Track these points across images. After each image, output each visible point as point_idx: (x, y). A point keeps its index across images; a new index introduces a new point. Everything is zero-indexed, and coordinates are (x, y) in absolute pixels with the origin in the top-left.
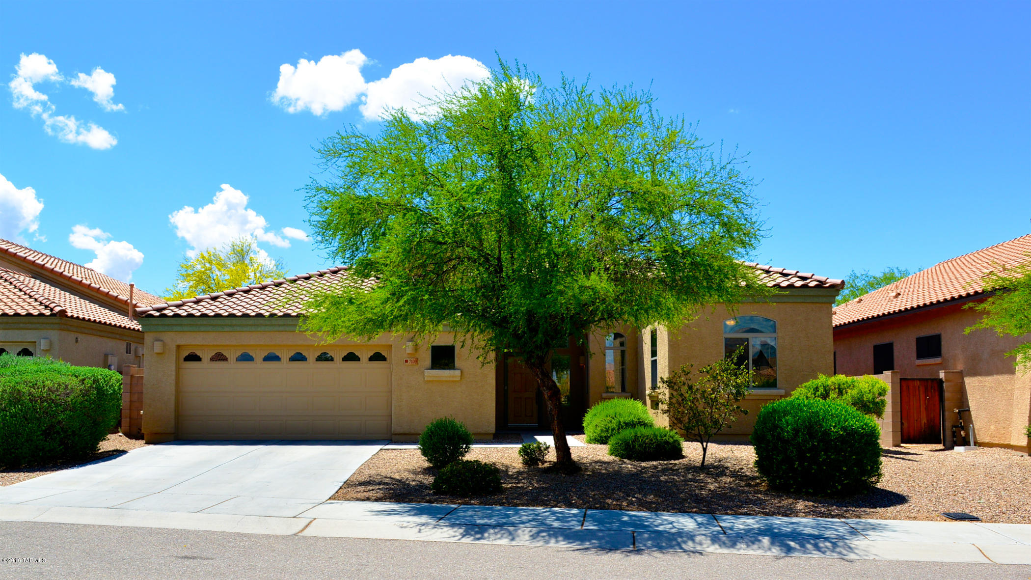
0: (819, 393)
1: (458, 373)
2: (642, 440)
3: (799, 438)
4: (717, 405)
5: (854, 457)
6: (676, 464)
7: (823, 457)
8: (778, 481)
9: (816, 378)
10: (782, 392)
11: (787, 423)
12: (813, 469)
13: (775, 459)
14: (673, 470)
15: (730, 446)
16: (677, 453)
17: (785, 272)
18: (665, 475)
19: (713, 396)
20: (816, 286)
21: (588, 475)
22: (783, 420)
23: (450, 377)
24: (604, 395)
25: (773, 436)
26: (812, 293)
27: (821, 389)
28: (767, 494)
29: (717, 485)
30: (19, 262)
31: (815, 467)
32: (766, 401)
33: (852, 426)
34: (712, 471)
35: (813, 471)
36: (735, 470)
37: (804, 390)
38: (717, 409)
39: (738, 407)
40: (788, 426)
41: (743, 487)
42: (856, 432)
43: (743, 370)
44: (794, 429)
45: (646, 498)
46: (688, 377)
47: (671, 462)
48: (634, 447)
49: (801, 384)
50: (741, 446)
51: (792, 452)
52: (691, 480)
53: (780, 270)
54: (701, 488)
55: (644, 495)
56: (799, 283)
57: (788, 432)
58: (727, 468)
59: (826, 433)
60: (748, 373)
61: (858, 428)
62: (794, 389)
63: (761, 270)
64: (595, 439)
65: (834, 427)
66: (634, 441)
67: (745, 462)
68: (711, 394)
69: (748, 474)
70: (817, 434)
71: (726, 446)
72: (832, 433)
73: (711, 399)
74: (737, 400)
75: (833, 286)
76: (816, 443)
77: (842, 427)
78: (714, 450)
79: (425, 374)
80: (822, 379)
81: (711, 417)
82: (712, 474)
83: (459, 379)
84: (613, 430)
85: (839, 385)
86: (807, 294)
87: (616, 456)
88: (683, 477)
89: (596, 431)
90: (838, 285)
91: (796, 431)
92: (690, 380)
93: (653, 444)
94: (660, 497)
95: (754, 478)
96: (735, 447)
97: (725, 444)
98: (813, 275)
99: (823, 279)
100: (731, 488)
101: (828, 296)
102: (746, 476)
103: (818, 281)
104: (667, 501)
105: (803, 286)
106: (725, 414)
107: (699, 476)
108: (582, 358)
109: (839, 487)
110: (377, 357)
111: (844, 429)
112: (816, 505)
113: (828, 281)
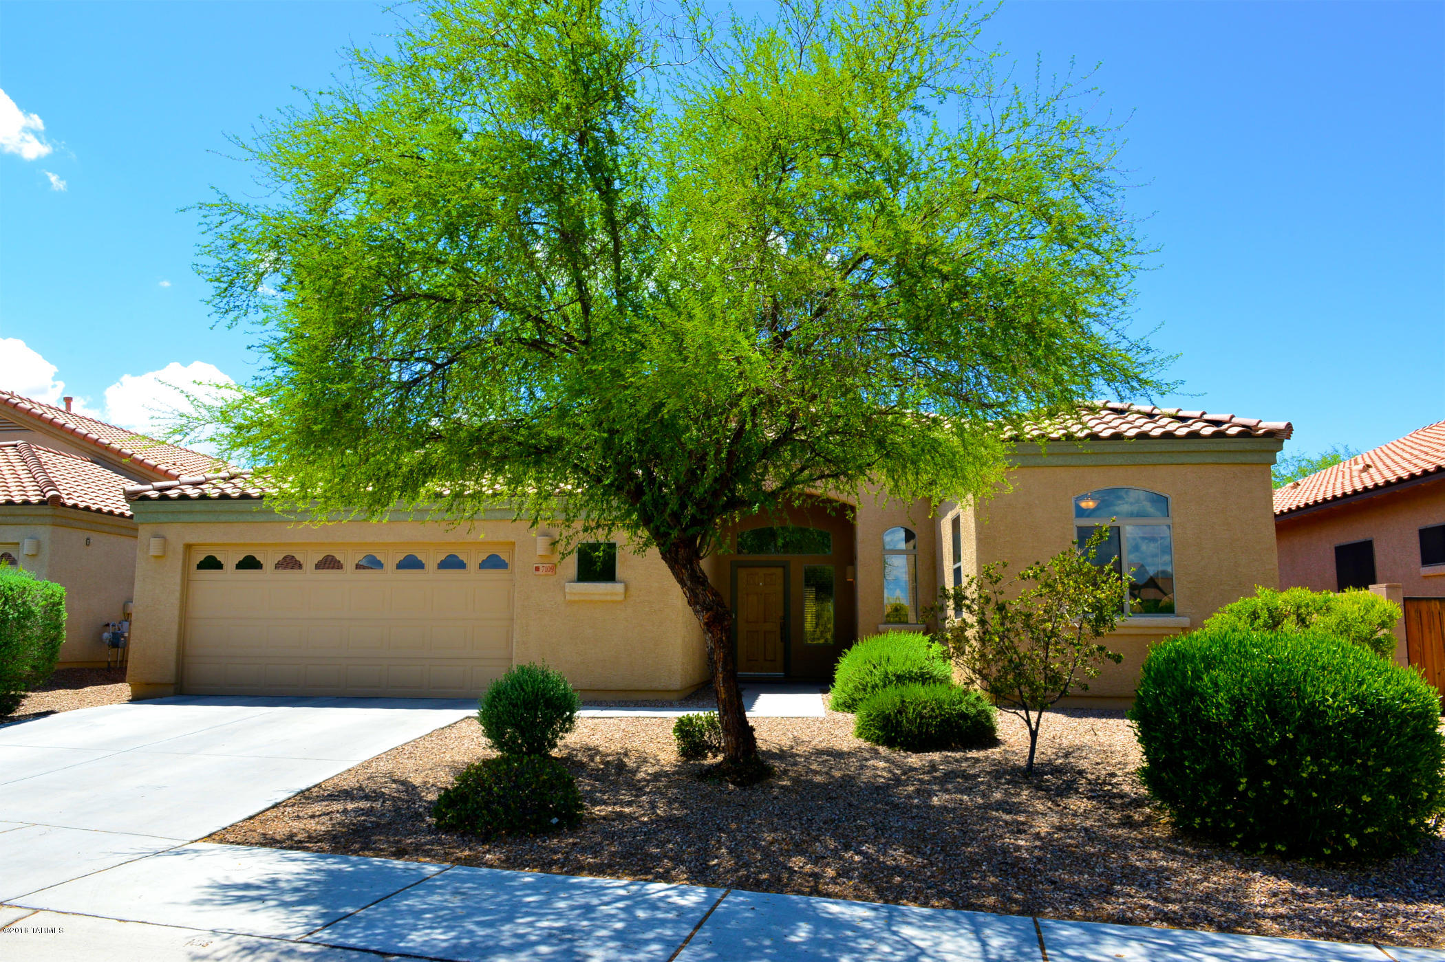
0: (1261, 622)
1: (618, 588)
2: (914, 710)
3: (1246, 720)
4: (1057, 643)
5: (1388, 770)
6: (977, 760)
7: (1308, 768)
8: (1198, 821)
9: (1252, 594)
10: (1185, 621)
11: (1216, 685)
12: (1286, 796)
13: (1189, 767)
14: (967, 777)
15: (1091, 720)
16: (984, 735)
17: (1181, 414)
18: (947, 791)
19: (1049, 625)
20: (1239, 435)
21: (782, 787)
22: (1206, 679)
23: (606, 594)
24: (881, 627)
25: (1183, 716)
26: (1232, 447)
27: (1265, 615)
28: (1173, 851)
29: (1055, 820)
30: (78, 441)
31: (1290, 792)
32: (1159, 637)
33: (1377, 693)
34: (1048, 781)
35: (1286, 802)
36: (1098, 778)
37: (1230, 618)
38: (1057, 650)
39: (1101, 649)
40: (1217, 692)
41: (1113, 826)
42: (1389, 709)
43: (1108, 574)
44: (1233, 700)
45: (885, 854)
46: (996, 587)
47: (969, 755)
48: (899, 723)
49: (1223, 605)
50: (1111, 721)
51: (1232, 754)
52: (1001, 806)
53: (1173, 411)
54: (1019, 830)
55: (885, 845)
56: (1209, 431)
57: (1218, 706)
58: (1081, 773)
59: (1314, 713)
60: (1121, 578)
61: (1393, 699)
62: (1209, 616)
63: (1138, 412)
64: (844, 703)
65: (1334, 696)
66: (900, 712)
67: (1118, 758)
68: (1044, 621)
69: (1126, 788)
70: (1293, 713)
71: (1084, 720)
72: (1330, 712)
73: (1044, 630)
74: (1098, 634)
75: (1270, 434)
76: (1290, 736)
77: (1356, 698)
78: (1059, 728)
79: (567, 590)
80: (1263, 597)
81: (1045, 668)
82: (1047, 790)
83: (621, 598)
84: (875, 687)
85: (1299, 607)
86: (1226, 448)
87: (867, 739)
88: (984, 795)
89: (846, 689)
90: (1280, 430)
91: (1239, 705)
92: (1002, 593)
93: (936, 717)
94: (920, 853)
95: (1138, 803)
96: (1099, 723)
97: (1080, 717)
98: (1232, 417)
99: (1252, 421)
100: (1086, 830)
101: (1263, 451)
102: (1122, 796)
103: (1243, 426)
104: (932, 865)
105: (1215, 435)
106: (1075, 661)
107: (1019, 794)
108: (849, 568)
109: (1354, 843)
110: (493, 563)
111: (1359, 700)
112: (1299, 890)
113: (1261, 425)
